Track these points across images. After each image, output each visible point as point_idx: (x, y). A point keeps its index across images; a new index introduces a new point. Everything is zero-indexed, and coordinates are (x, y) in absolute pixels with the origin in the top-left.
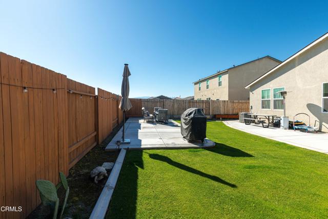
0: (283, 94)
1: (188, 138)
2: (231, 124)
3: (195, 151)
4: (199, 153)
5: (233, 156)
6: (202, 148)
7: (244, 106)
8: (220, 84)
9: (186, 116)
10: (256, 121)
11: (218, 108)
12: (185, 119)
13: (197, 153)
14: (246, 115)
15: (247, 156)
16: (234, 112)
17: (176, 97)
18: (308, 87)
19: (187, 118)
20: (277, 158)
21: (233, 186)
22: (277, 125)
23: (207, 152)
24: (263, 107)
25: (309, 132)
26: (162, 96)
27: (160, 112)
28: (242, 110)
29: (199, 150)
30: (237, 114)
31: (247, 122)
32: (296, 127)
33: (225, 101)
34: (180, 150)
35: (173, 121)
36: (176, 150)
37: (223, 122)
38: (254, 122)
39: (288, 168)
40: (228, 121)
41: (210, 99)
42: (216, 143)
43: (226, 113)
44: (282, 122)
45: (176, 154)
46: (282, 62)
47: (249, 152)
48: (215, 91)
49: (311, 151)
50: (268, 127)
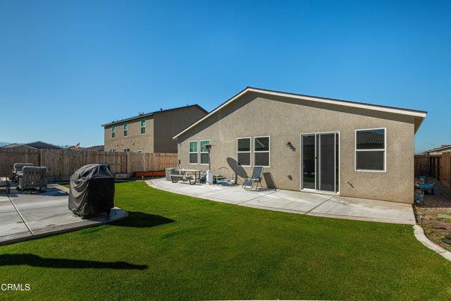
0: (208, 147)
1: (82, 212)
2: (156, 184)
3: (92, 232)
4: (99, 233)
5: (150, 226)
6: (106, 224)
7: (172, 160)
8: (143, 131)
9: (79, 178)
10: (184, 178)
11: (140, 163)
12: (78, 183)
13: (95, 233)
14: (173, 172)
15: (167, 223)
16: (161, 168)
17: (70, 145)
18: (228, 142)
19: (80, 180)
20: (198, 218)
21: (143, 267)
22: (203, 181)
23: (114, 228)
24: (191, 162)
25: (229, 185)
26: (39, 143)
27: (27, 171)
28: (169, 165)
29: (99, 227)
30: (164, 170)
31: (174, 180)
32: (219, 181)
33: (148, 154)
34: (63, 235)
35: (58, 187)
36: (55, 237)
37: (146, 181)
38: (181, 179)
39: (207, 227)
40: (152, 180)
41: (128, 150)
42: (129, 212)
43: (150, 170)
44: (207, 177)
45: (52, 244)
46: (209, 113)
47: (171, 217)
48: (136, 139)
49: (228, 204)
50: (194, 184)
